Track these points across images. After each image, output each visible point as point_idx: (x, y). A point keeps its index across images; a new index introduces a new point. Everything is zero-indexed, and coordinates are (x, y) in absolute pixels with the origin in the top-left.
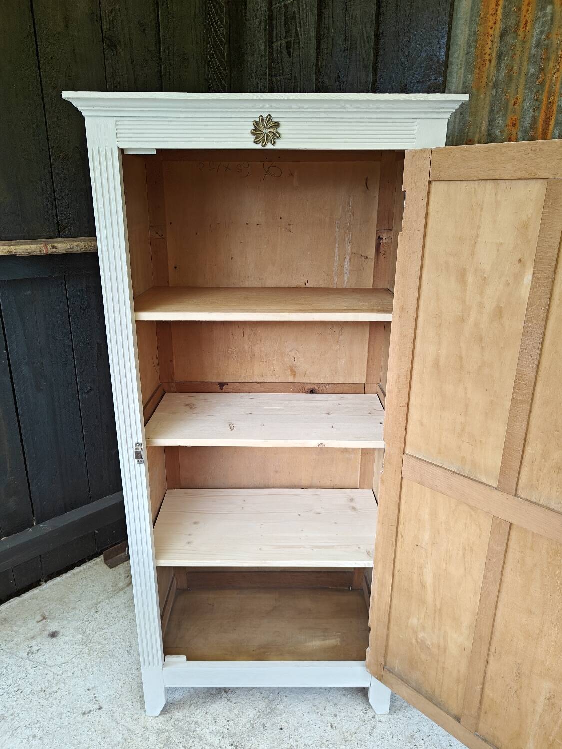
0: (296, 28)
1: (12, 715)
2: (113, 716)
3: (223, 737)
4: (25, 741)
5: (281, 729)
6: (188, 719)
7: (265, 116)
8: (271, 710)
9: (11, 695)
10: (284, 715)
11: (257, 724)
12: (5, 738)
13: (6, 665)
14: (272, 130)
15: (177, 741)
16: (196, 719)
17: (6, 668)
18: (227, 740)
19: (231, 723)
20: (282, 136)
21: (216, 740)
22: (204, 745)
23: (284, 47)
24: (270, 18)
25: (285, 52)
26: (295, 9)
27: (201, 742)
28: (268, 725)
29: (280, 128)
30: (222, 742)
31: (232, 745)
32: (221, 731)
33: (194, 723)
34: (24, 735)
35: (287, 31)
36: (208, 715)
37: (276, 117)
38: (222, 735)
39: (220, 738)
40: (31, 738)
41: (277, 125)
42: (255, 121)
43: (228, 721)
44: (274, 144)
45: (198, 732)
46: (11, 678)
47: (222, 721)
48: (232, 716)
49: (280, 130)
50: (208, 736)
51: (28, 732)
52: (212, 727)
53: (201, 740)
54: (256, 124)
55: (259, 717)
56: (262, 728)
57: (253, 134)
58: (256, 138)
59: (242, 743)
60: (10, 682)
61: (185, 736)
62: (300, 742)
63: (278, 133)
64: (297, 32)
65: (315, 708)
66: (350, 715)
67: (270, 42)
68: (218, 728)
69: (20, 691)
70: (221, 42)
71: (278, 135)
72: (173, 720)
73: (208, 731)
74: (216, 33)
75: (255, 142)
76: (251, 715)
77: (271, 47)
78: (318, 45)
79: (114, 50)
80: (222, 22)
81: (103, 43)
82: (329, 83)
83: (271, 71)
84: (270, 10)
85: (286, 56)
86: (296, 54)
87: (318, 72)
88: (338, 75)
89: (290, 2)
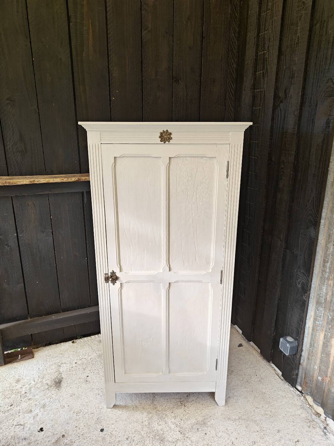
0: (267, 65)
1: (93, 382)
3: (176, 426)
4: (95, 395)
5: (206, 434)
7: (165, 130)
8: (204, 423)
10: (210, 428)
11: (194, 427)
13: (96, 361)
14: (168, 136)
15: (155, 420)
17: (96, 362)
18: (178, 429)
19: (182, 421)
20: (173, 138)
21: (173, 426)
22: (167, 426)
23: (262, 75)
24: (256, 60)
25: (262, 77)
26: (267, 56)
27: (166, 425)
28: (200, 430)
29: (172, 135)
30: (175, 428)
31: (179, 432)
32: (176, 423)
33: (165, 415)
34: (95, 392)
35: (264, 67)
36: (173, 414)
37: (170, 131)
38: (176, 425)
39: (175, 426)
40: (97, 395)
41: (171, 134)
42: (161, 132)
43: (181, 420)
44: (169, 142)
45: (166, 420)
46: (96, 367)
47: (178, 419)
48: (184, 418)
49: (172, 136)
50: (170, 423)
51: (97, 392)
52: (173, 420)
53: (166, 423)
54: (161, 133)
55: (196, 424)
56: (196, 430)
57: (160, 138)
58: (161, 140)
59: (185, 433)
60: (95, 368)
61: (159, 419)
62: (213, 444)
63: (171, 137)
64: (267, 68)
66: (245, 442)
67: (255, 71)
68: (175, 421)
69: (98, 373)
70: (233, 71)
71: (171, 138)
73: (170, 421)
74: (231, 66)
75: (161, 141)
76: (193, 421)
77: (256, 75)
78: (277, 74)
79: (178, 83)
80: (234, 62)
81: (173, 80)
82: (281, 94)
83: (254, 87)
84: (257, 56)
85: (262, 80)
86: (266, 79)
87: (276, 88)
88: (286, 90)
89: (266, 52)
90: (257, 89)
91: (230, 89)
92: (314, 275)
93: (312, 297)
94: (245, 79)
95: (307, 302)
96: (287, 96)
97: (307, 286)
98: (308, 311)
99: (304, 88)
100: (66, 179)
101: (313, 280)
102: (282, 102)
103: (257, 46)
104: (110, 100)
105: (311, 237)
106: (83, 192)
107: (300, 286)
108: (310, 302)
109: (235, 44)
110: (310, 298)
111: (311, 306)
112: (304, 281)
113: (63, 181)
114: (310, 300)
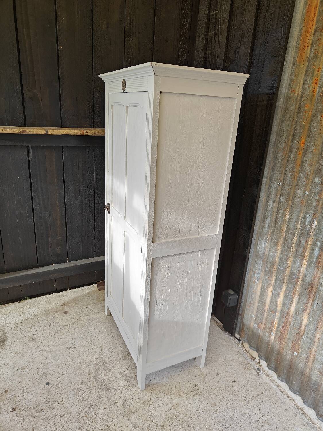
0: (219, 25)
1: (39, 340)
2: (79, 353)
3: (123, 376)
4: (41, 351)
5: (151, 381)
6: (110, 364)
9: (41, 332)
10: (154, 375)
12: (34, 348)
13: (43, 320)
15: (102, 371)
16: (114, 365)
18: (124, 378)
19: (129, 371)
21: (119, 376)
22: (113, 376)
23: (213, 35)
24: (208, 20)
25: (213, 38)
26: (219, 16)
30: (122, 378)
31: (125, 380)
32: (123, 373)
33: (112, 366)
34: (41, 349)
35: (215, 27)
36: (119, 365)
38: (122, 375)
39: (122, 376)
40: (43, 351)
43: (128, 370)
45: (113, 370)
47: (125, 369)
48: (130, 368)
50: (116, 374)
51: (43, 348)
52: (120, 370)
53: (112, 374)
61: (106, 370)
62: (157, 389)
64: (219, 27)
65: (171, 377)
66: (187, 385)
67: (208, 32)
68: (122, 371)
69: (45, 331)
70: (186, 32)
72: (103, 362)
73: (117, 371)
74: (184, 27)
77: (208, 35)
78: (228, 35)
79: (130, 38)
80: (187, 21)
81: (125, 34)
82: (231, 55)
83: (206, 47)
84: (209, 16)
85: (213, 40)
86: (217, 40)
87: (227, 49)
88: (235, 51)
89: (218, 11)
90: (208, 51)
91: (183, 50)
92: (255, 231)
93: (253, 252)
94: (197, 40)
95: (247, 257)
96: (237, 56)
97: (248, 242)
98: (248, 265)
99: (252, 49)
100: (8, 130)
101: (254, 236)
102: (231, 63)
103: (210, 5)
104: (58, 50)
105: (253, 195)
106: (28, 146)
107: (242, 242)
108: (250, 256)
109: (189, 3)
110: (251, 252)
111: (251, 260)
112: (245, 237)
113: (5, 131)
114: (250, 254)
